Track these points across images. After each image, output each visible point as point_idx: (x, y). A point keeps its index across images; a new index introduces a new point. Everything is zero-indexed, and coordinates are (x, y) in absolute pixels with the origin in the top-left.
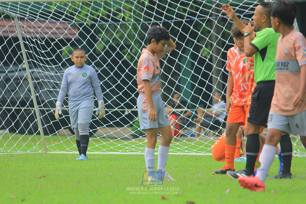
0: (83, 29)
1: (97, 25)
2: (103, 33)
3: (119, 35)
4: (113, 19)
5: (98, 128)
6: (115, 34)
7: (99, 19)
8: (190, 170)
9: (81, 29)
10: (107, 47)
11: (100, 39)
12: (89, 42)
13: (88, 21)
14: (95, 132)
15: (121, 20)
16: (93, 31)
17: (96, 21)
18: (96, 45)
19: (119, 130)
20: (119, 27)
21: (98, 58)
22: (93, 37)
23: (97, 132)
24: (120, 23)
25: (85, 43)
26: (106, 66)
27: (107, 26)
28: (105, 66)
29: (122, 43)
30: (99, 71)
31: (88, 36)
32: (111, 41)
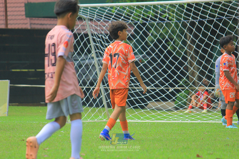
0: (137, 27)
1: (148, 24)
2: (153, 30)
3: (165, 31)
4: (160, 19)
5: (148, 102)
6: (161, 30)
7: (149, 19)
8: (219, 135)
9: (135, 27)
10: (155, 40)
11: (150, 35)
12: (141, 37)
13: (141, 21)
14: (146, 105)
15: (166, 19)
16: (144, 29)
17: (147, 20)
18: (147, 39)
19: (164, 103)
20: (164, 25)
21: (148, 49)
22: (144, 33)
23: (148, 106)
24: (165, 22)
25: (138, 37)
26: (155, 55)
27: (156, 24)
28: (153, 55)
29: (167, 37)
30: (149, 59)
31: (141, 32)
32: (158, 36)
